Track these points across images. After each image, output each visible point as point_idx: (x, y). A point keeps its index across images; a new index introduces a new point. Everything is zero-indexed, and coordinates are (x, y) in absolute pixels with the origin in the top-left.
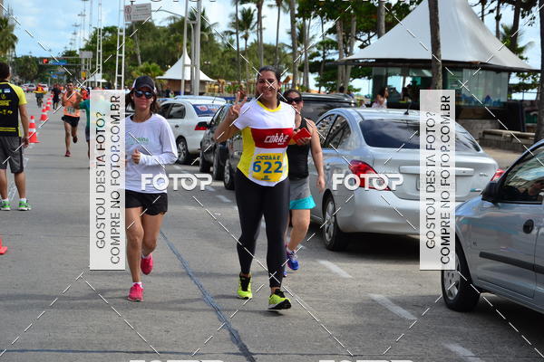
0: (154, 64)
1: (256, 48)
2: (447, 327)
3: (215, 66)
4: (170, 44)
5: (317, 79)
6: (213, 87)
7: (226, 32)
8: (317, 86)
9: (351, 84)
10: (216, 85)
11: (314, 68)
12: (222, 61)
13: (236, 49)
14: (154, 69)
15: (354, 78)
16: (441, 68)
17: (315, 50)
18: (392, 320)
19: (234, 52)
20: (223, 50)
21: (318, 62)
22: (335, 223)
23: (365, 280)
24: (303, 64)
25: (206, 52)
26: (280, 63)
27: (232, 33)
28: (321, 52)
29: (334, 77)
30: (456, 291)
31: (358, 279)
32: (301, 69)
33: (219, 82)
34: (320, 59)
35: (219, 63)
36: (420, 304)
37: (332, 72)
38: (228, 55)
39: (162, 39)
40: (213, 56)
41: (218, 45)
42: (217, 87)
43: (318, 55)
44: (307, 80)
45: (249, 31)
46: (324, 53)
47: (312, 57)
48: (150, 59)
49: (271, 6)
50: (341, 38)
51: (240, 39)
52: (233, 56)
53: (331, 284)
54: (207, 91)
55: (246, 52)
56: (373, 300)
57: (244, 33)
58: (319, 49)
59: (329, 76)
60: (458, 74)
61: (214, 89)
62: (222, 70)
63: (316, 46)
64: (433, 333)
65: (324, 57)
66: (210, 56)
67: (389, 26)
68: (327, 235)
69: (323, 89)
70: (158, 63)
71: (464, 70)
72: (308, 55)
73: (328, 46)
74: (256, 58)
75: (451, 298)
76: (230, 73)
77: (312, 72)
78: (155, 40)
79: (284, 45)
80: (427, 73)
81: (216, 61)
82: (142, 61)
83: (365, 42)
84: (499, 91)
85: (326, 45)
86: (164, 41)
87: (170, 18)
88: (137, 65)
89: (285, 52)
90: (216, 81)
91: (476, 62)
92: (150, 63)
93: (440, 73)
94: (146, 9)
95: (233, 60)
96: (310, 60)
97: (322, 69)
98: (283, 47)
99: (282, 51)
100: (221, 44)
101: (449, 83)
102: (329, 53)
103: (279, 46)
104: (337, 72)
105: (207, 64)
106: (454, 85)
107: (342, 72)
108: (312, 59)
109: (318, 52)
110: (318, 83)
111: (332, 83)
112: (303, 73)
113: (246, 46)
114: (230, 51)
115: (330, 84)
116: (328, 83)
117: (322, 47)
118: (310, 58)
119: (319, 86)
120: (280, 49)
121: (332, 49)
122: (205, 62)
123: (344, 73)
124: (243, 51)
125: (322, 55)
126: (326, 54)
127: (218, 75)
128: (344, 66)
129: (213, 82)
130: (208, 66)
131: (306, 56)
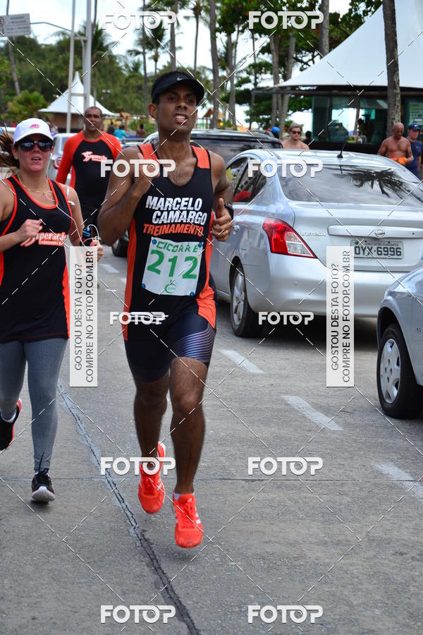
0: (36, 94)
2: (381, 440)
3: (116, 95)
4: (57, 67)
5: (247, 113)
7: (130, 52)
8: (247, 121)
9: (290, 118)
10: (117, 120)
11: (243, 97)
12: (126, 90)
13: (142, 73)
14: (36, 100)
15: (294, 111)
16: (398, 98)
17: (244, 75)
18: (309, 431)
19: (140, 77)
21: (247, 91)
22: (246, 300)
23: (281, 376)
24: (229, 94)
25: (104, 77)
27: (137, 53)
28: (252, 78)
29: (268, 110)
30: (395, 392)
31: (270, 376)
32: (226, 100)
33: (122, 116)
34: (250, 86)
35: (122, 92)
36: (348, 409)
37: (264, 103)
38: (132, 81)
39: (48, 61)
40: (114, 82)
41: (120, 69)
43: (247, 81)
44: (233, 113)
45: (159, 50)
46: (256, 78)
47: (240, 84)
48: (32, 87)
49: (187, 18)
50: (276, 59)
51: (147, 61)
52: (140, 82)
53: (233, 381)
56: (287, 405)
57: (153, 53)
58: (249, 73)
59: (262, 108)
62: (125, 101)
63: (245, 70)
64: (360, 449)
65: (256, 84)
66: (110, 83)
67: (334, 43)
68: (235, 317)
69: (255, 125)
70: (43, 92)
72: (235, 82)
73: (261, 69)
75: (388, 401)
76: (135, 104)
77: (240, 103)
78: (38, 62)
79: (204, 68)
80: (383, 104)
81: (118, 89)
82: (22, 88)
83: (306, 63)
85: (258, 68)
86: (50, 64)
87: (58, 34)
88: (15, 94)
89: (206, 77)
90: (118, 115)
92: (31, 91)
93: (398, 104)
94: (23, 20)
95: (140, 88)
96: (237, 88)
97: (253, 99)
98: (203, 71)
99: (203, 76)
100: (124, 68)
101: (411, 117)
102: (262, 79)
103: (197, 70)
104: (271, 104)
105: (107, 93)
106: (416, 120)
107: (277, 103)
108: (241, 86)
109: (248, 78)
110: (249, 117)
111: (266, 117)
112: (228, 105)
113: (156, 69)
114: (136, 76)
115: (263, 119)
116: (261, 117)
117: (253, 71)
118: (237, 86)
119: (250, 121)
120: (199, 73)
121: (266, 73)
122: (104, 91)
123: (280, 104)
124: (151, 77)
125: (253, 82)
126: (258, 80)
127: (121, 107)
128: (280, 95)
129: (113, 116)
130: (108, 96)
131: (232, 82)
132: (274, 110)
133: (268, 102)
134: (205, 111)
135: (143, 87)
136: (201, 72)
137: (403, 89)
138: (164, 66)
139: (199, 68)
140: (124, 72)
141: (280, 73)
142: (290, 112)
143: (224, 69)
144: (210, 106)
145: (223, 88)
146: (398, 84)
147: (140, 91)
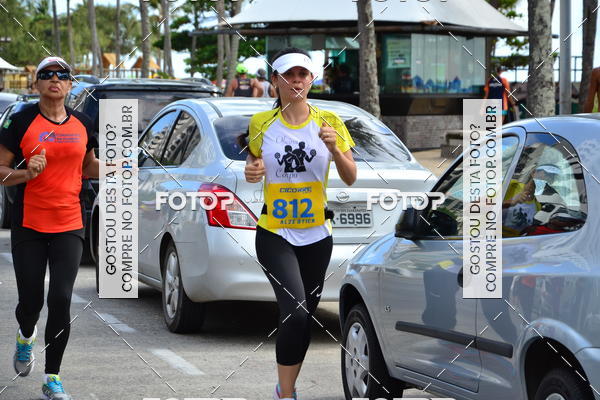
1: (85, 13)
3: (19, 44)
5: (188, 62)
6: (17, 78)
8: (187, 71)
10: (21, 76)
11: (181, 42)
13: (52, 14)
15: (247, 57)
16: (373, 34)
17: (182, 14)
19: (47, 20)
20: (30, 16)
21: (186, 33)
24: (163, 37)
26: (126, 37)
28: (191, 17)
29: (214, 57)
30: (365, 388)
31: (213, 378)
32: (160, 45)
33: (27, 70)
34: (189, 27)
35: (25, 40)
37: (208, 48)
38: (39, 26)
41: (21, 10)
42: (24, 79)
43: (186, 20)
44: (169, 62)
46: (197, 17)
47: (176, 25)
52: (48, 27)
54: (7, 86)
55: (70, 19)
58: (187, 11)
59: (206, 54)
60: (403, 42)
61: (19, 83)
63: (182, 7)
65: (196, 24)
66: (10, 29)
69: (198, 75)
71: (413, 36)
72: (170, 22)
73: (202, 6)
74: (86, 29)
77: (177, 49)
79: (132, 6)
80: (353, 43)
81: (23, 35)
84: (471, 67)
89: (133, 18)
90: (22, 69)
91: (432, 23)
93: (373, 41)
95: (48, 33)
96: (174, 30)
97: (194, 43)
98: (130, 11)
99: (130, 17)
100: (27, 8)
101: (390, 58)
102: (204, 18)
103: (121, 8)
104: (216, 49)
105: (6, 41)
106: (397, 61)
107: (225, 48)
108: (177, 27)
109: (186, 17)
110: (190, 66)
111: (212, 65)
112: (162, 52)
113: (68, 9)
114: (44, 19)
115: (209, 68)
116: (205, 66)
117: (193, 8)
118: (173, 27)
119: (191, 71)
120: (123, 13)
121: (208, 10)
122: (3, 39)
123: (228, 47)
124: (63, 19)
125: (193, 22)
126: (199, 20)
127: (25, 59)
128: (228, 36)
129: (16, 71)
130: (8, 45)
131: (166, 22)
132: (221, 57)
133: (213, 47)
134: (134, 61)
135: (53, 32)
136: (127, 11)
137: (377, 23)
138: (79, 6)
139: (124, 6)
140: (28, 15)
141: (227, 9)
142: (242, 58)
143: (154, 6)
144: (139, 54)
145: (155, 30)
146: (371, 16)
147: (49, 38)
